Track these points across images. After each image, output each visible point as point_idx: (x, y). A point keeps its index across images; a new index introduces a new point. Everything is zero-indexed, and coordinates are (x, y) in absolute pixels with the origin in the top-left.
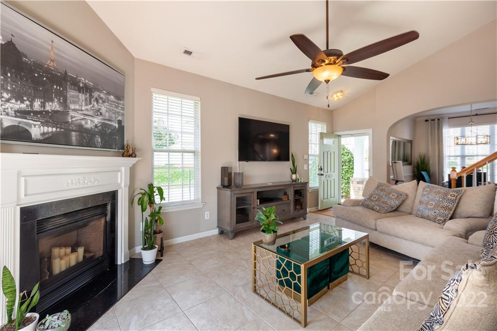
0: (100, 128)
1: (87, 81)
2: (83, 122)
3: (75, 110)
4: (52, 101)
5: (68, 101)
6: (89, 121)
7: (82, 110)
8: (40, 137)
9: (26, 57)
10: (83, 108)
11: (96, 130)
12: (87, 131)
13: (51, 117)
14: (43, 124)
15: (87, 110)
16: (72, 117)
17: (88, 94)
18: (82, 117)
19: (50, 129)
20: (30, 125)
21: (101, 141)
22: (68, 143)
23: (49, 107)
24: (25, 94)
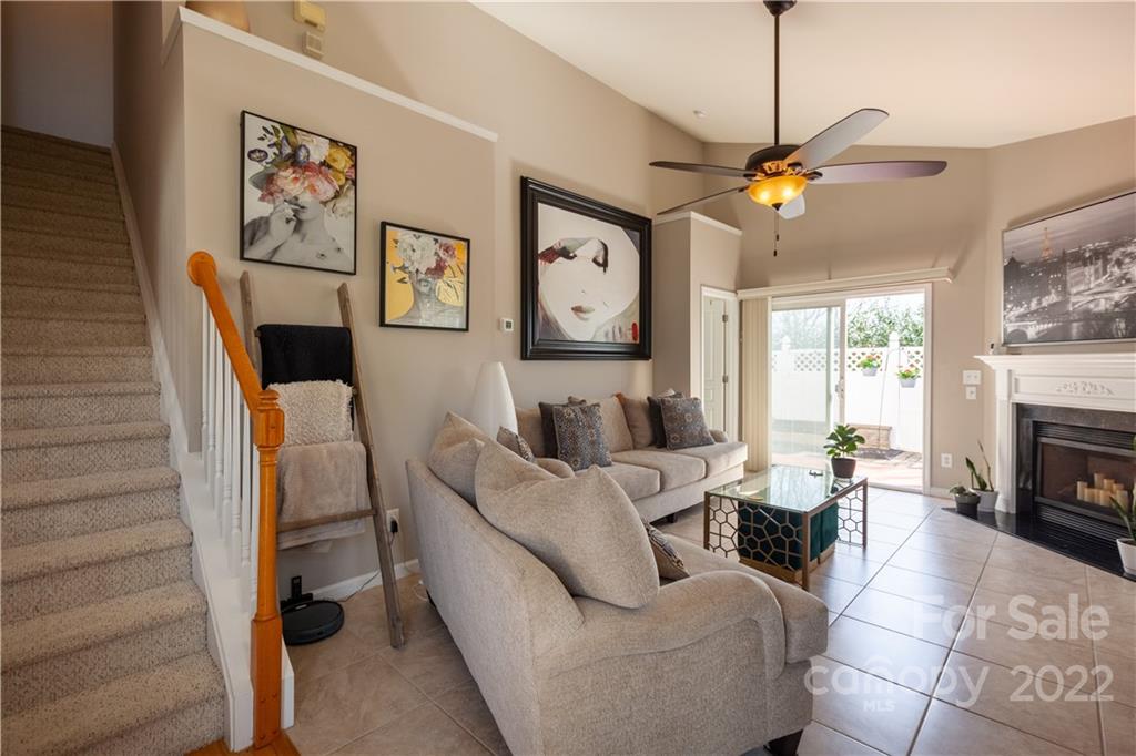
0: (1126, 305)
1: (1097, 244)
2: (1091, 306)
3: (1078, 293)
4: (1048, 293)
5: (1069, 285)
6: (1103, 301)
7: (1090, 289)
8: (1035, 337)
9: (1022, 263)
10: (1092, 286)
11: (1117, 310)
12: (1098, 316)
13: (1048, 313)
14: (1039, 323)
15: (1099, 285)
16: (1074, 304)
17: (1100, 263)
18: (1090, 298)
19: (1046, 326)
20: (1026, 326)
21: (1127, 326)
22: (1066, 338)
23: (1046, 302)
24: (1024, 299)
